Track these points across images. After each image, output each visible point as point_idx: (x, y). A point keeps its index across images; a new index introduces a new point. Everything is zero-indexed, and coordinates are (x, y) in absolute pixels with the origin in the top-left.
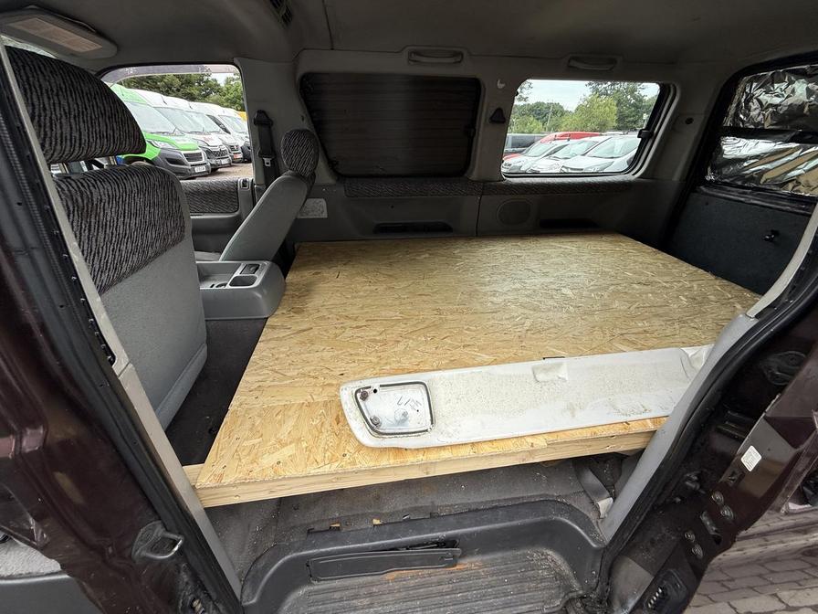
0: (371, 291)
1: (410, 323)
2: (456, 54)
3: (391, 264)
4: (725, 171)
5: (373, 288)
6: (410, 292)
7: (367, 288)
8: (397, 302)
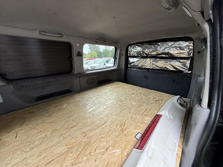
0: (43, 138)
1: (74, 150)
2: (60, 34)
3: (50, 116)
4: (131, 65)
5: (43, 135)
6: (66, 128)
7: (40, 136)
8: (61, 139)
